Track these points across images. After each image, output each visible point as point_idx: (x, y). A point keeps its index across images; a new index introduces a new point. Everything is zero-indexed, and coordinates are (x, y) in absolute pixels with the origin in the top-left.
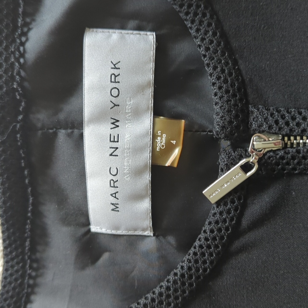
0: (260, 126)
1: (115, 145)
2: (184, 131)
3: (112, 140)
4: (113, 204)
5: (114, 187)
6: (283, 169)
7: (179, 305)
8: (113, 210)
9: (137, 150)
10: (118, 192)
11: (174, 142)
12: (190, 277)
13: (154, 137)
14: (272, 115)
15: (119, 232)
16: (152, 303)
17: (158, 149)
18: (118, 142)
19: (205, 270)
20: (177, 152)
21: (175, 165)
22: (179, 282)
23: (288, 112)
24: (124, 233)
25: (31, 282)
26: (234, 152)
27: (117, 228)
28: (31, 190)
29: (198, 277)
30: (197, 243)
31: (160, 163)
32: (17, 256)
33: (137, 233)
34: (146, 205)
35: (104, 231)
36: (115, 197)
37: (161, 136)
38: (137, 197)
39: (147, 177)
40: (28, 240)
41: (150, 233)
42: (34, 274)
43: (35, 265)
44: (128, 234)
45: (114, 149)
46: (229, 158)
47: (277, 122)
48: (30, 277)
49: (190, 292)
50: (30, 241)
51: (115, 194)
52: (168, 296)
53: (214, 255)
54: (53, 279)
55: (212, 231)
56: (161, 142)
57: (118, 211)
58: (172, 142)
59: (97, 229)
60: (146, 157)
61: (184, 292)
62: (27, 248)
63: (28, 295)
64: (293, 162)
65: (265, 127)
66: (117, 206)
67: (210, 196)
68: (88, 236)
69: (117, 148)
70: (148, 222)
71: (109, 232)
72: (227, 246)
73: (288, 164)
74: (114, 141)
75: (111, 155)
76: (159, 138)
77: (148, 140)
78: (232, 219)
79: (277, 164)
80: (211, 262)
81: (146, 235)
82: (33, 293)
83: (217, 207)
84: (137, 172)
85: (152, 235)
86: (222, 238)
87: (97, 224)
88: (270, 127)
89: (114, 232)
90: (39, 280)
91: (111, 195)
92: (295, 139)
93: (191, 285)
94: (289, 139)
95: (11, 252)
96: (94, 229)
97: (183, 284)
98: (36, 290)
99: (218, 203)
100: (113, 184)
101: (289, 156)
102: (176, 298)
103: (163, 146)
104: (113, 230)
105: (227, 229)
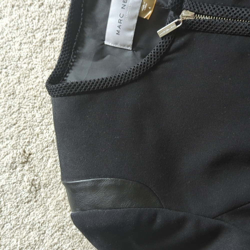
0: (187, 7)
1: (125, 4)
2: (155, 5)
3: (124, 1)
4: (118, 31)
5: (120, 23)
6: (192, 27)
7: (137, 78)
8: (117, 34)
9: (133, 8)
10: (121, 26)
11: (150, 8)
12: (144, 66)
13: (142, 4)
14: (192, 3)
15: (117, 46)
16: (126, 74)
17: (142, 10)
18: (126, 2)
19: (151, 65)
20: (150, 12)
21: (148, 19)
22: (139, 68)
23: (199, 4)
24: (119, 47)
25: (71, 64)
26: (174, 17)
27: (116, 44)
28: (83, 19)
29: (147, 68)
30: (150, 54)
31: (142, 16)
32: (68, 50)
33: (124, 48)
34: (132, 34)
35: (110, 44)
36: (119, 28)
37: (145, 5)
38: (129, 30)
39: (135, 21)
40: (76, 42)
41: (130, 48)
42: (73, 60)
43: (75, 56)
44: (120, 47)
45: (124, 6)
46: (171, 18)
47: (194, 7)
48: (72, 61)
49: (143, 73)
50: (76, 43)
51: (120, 26)
52: (133, 73)
53: (156, 60)
54: (82, 64)
55: (157, 50)
56: (144, 7)
57: (119, 35)
58: (149, 8)
59: (107, 43)
60: (137, 12)
61: (140, 72)
62: (74, 46)
63: (69, 69)
64: (197, 24)
65: (188, 8)
66: (119, 32)
67: (160, 34)
68: (103, 46)
69: (125, 5)
70: (131, 43)
71: (112, 45)
72: (162, 57)
73: (195, 25)
74: (125, 2)
75: (122, 8)
76: (144, 5)
77: (139, 5)
78: (167, 46)
79: (190, 24)
80: (154, 63)
81: (129, 49)
82: (71, 69)
83: (162, 40)
84: (132, 18)
85: (131, 49)
86: (161, 53)
87: (108, 41)
88: (190, 8)
89: (114, 46)
90: (75, 64)
91: (118, 26)
92: (200, 16)
93: (143, 70)
94: (197, 16)
95: (66, 47)
96: (106, 43)
97: (140, 69)
98: (73, 68)
99: (163, 38)
100: (120, 21)
101: (196, 22)
102: (136, 74)
103: (145, 9)
104: (115, 44)
105: (164, 50)
